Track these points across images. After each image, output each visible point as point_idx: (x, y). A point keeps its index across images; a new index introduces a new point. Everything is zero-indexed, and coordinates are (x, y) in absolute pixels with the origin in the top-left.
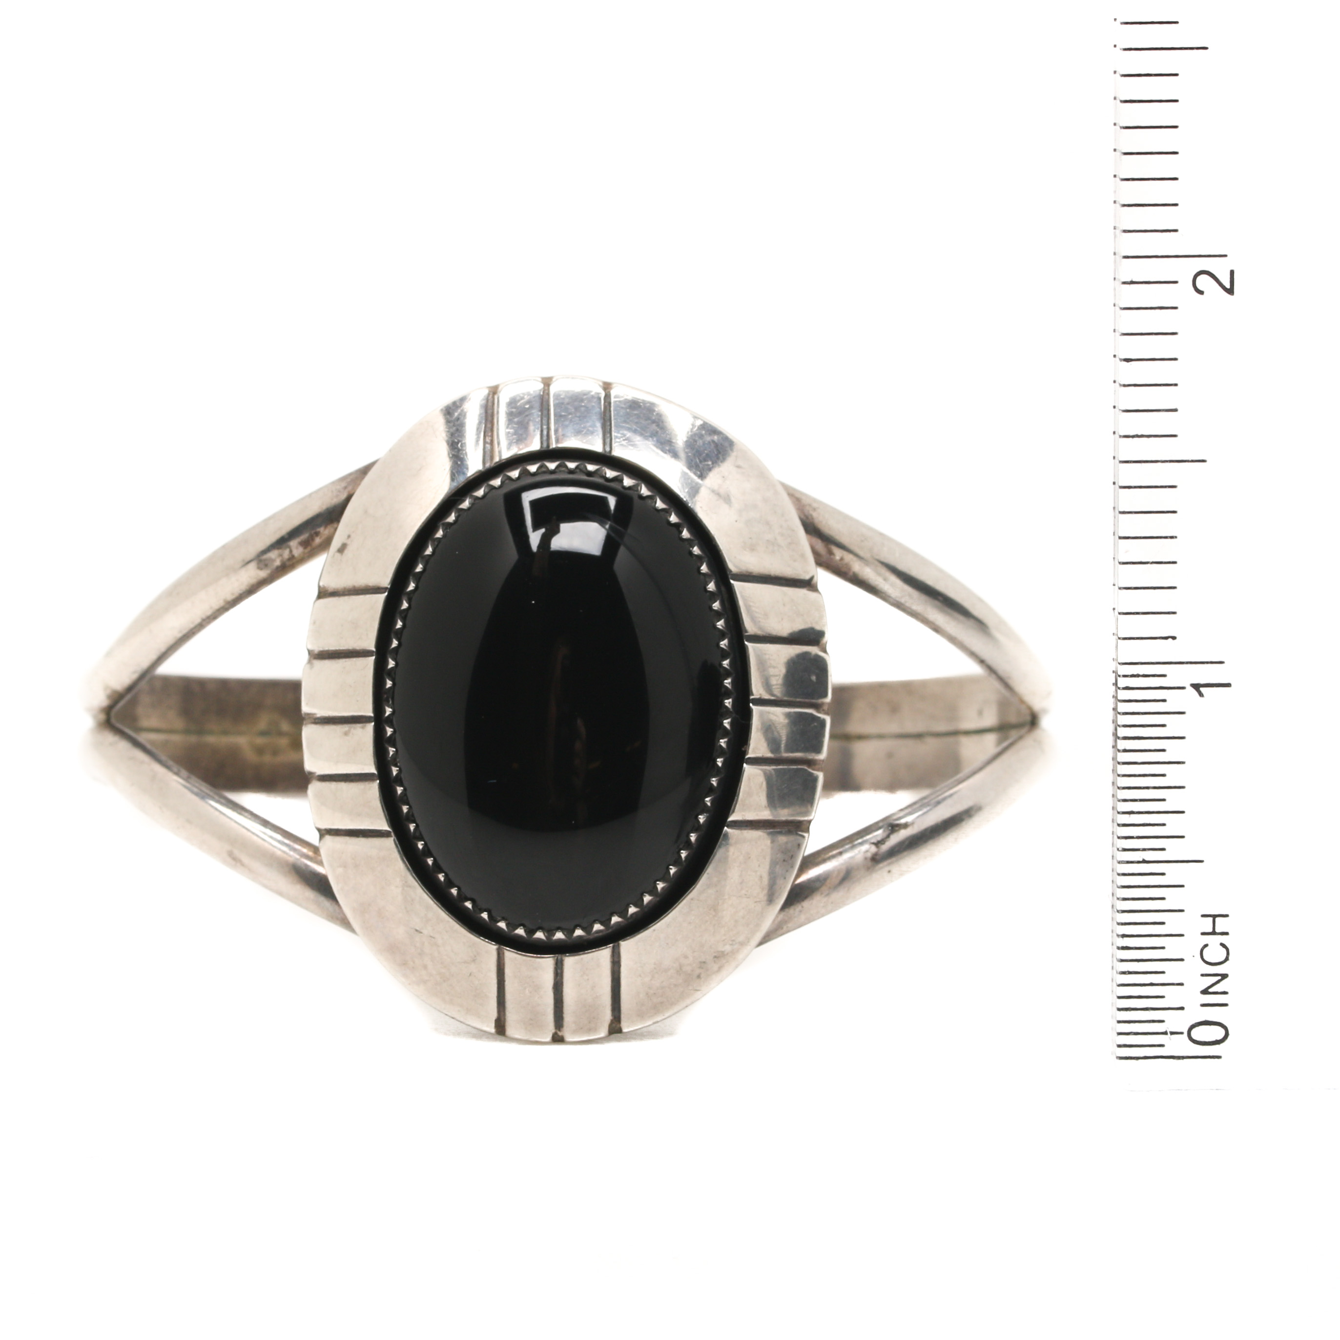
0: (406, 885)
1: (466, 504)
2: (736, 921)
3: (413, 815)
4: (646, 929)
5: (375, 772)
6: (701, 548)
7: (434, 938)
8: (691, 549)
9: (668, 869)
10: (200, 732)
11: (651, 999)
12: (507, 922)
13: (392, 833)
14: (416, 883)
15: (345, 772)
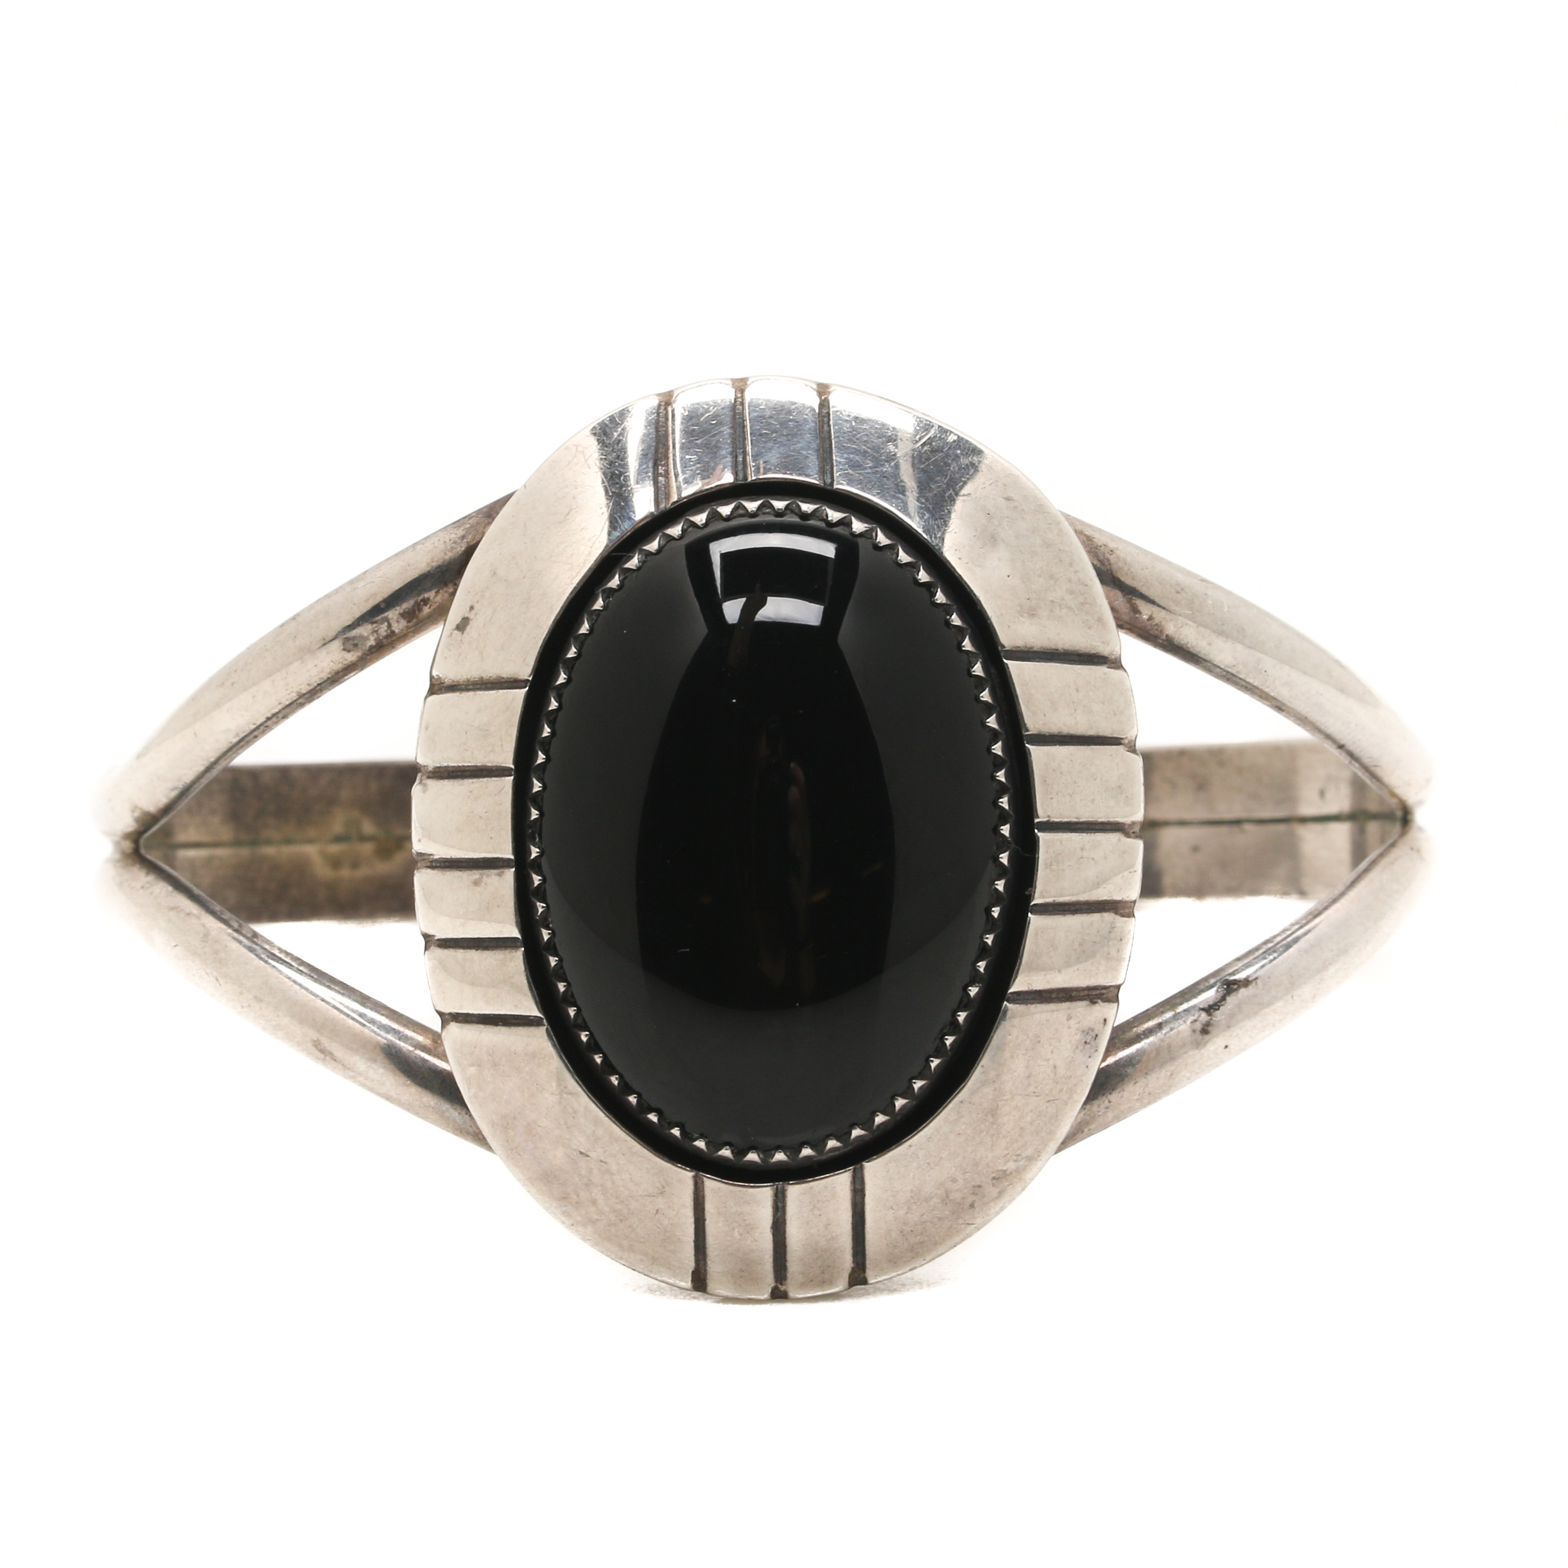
0: (563, 1090)
1: (634, 563)
2: (1022, 1129)
3: (572, 996)
4: (900, 1145)
5: (519, 936)
6: (961, 617)
7: (606, 1163)
8: (948, 617)
9: (927, 1062)
10: (254, 843)
11: (906, 1239)
12: (707, 1140)
13: (545, 1020)
14: (580, 1089)
15: (476, 936)
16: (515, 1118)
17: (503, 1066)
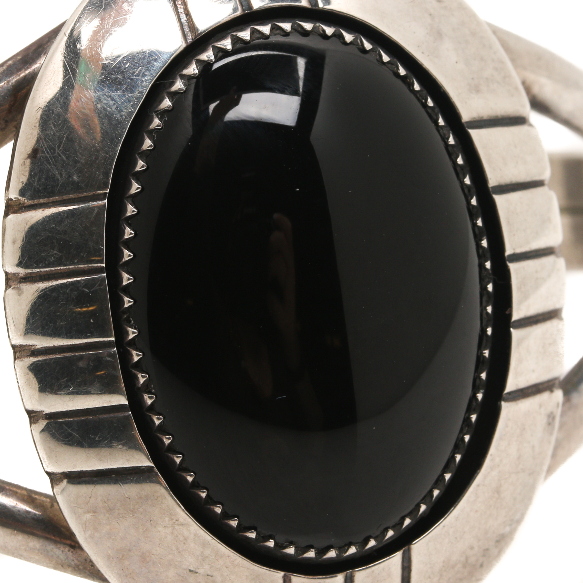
0: (174, 522)
1: (178, 87)
2: (515, 499)
5: (127, 403)
6: (433, 100)
7: (211, 576)
8: (425, 102)
9: (454, 458)
12: (296, 546)
13: (155, 468)
14: (190, 520)
15: (86, 408)
16: (130, 550)
17: (118, 509)
